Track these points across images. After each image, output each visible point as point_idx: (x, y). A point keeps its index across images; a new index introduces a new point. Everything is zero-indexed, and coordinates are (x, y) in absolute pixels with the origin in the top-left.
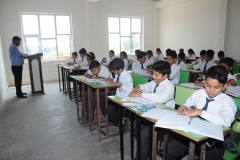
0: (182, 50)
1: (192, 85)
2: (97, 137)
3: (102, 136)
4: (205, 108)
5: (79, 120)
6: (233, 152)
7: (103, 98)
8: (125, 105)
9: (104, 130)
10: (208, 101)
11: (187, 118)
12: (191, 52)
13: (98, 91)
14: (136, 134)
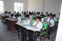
0: (33, 12)
1: (35, 20)
2: (12, 33)
3: (14, 33)
4: (36, 25)
5: (7, 29)
6: (43, 34)
7: (14, 23)
8: (19, 25)
9: (14, 31)
10: (37, 23)
11: (33, 27)
12: (35, 12)
13: (12, 22)
14: (22, 32)
